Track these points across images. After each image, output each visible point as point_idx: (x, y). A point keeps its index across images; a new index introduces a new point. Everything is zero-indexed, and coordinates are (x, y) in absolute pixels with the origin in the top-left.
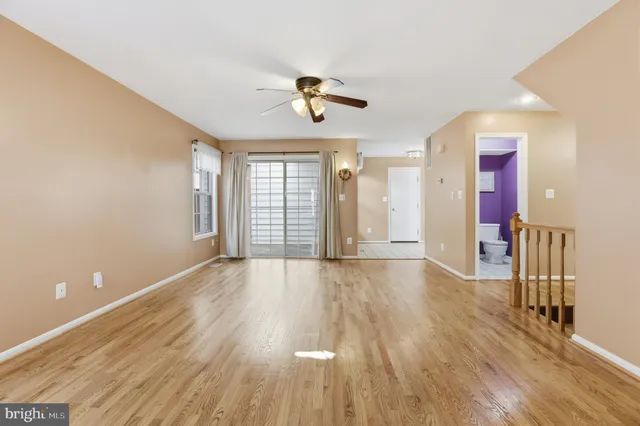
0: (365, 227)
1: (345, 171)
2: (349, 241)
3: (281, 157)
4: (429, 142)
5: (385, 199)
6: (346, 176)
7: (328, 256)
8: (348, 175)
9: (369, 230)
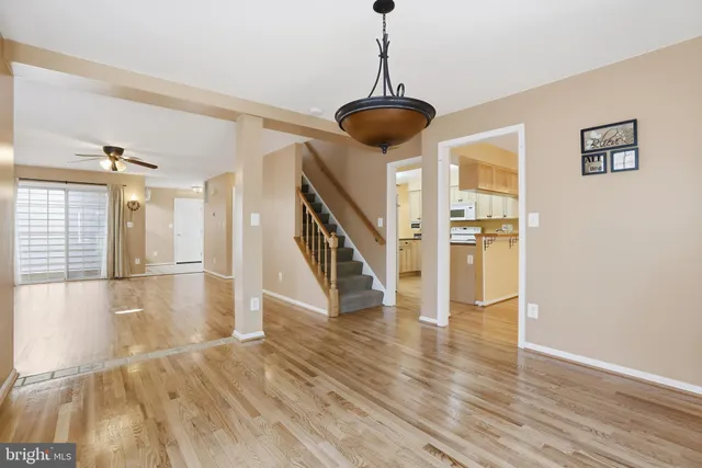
0: (152, 252)
1: (134, 203)
2: (137, 261)
3: (64, 185)
4: (206, 184)
5: (171, 226)
6: (134, 207)
7: (117, 275)
8: (136, 206)
9: (156, 254)
